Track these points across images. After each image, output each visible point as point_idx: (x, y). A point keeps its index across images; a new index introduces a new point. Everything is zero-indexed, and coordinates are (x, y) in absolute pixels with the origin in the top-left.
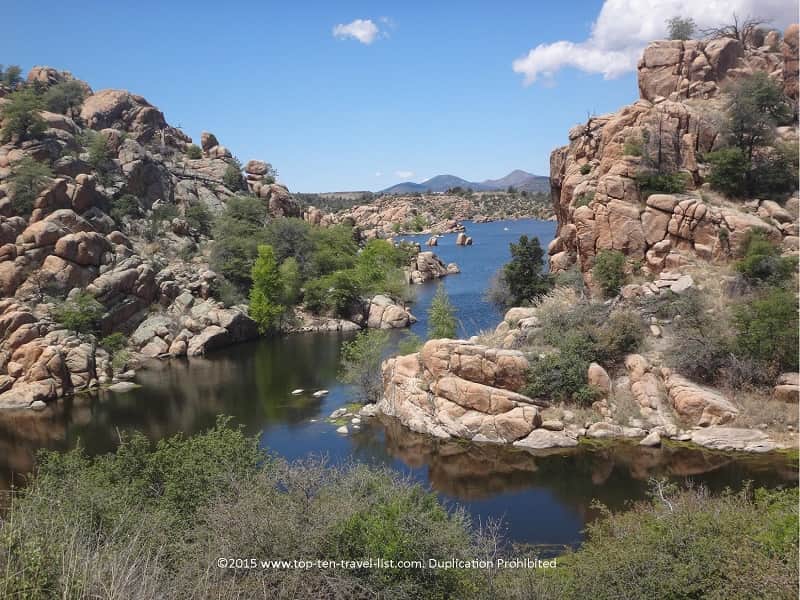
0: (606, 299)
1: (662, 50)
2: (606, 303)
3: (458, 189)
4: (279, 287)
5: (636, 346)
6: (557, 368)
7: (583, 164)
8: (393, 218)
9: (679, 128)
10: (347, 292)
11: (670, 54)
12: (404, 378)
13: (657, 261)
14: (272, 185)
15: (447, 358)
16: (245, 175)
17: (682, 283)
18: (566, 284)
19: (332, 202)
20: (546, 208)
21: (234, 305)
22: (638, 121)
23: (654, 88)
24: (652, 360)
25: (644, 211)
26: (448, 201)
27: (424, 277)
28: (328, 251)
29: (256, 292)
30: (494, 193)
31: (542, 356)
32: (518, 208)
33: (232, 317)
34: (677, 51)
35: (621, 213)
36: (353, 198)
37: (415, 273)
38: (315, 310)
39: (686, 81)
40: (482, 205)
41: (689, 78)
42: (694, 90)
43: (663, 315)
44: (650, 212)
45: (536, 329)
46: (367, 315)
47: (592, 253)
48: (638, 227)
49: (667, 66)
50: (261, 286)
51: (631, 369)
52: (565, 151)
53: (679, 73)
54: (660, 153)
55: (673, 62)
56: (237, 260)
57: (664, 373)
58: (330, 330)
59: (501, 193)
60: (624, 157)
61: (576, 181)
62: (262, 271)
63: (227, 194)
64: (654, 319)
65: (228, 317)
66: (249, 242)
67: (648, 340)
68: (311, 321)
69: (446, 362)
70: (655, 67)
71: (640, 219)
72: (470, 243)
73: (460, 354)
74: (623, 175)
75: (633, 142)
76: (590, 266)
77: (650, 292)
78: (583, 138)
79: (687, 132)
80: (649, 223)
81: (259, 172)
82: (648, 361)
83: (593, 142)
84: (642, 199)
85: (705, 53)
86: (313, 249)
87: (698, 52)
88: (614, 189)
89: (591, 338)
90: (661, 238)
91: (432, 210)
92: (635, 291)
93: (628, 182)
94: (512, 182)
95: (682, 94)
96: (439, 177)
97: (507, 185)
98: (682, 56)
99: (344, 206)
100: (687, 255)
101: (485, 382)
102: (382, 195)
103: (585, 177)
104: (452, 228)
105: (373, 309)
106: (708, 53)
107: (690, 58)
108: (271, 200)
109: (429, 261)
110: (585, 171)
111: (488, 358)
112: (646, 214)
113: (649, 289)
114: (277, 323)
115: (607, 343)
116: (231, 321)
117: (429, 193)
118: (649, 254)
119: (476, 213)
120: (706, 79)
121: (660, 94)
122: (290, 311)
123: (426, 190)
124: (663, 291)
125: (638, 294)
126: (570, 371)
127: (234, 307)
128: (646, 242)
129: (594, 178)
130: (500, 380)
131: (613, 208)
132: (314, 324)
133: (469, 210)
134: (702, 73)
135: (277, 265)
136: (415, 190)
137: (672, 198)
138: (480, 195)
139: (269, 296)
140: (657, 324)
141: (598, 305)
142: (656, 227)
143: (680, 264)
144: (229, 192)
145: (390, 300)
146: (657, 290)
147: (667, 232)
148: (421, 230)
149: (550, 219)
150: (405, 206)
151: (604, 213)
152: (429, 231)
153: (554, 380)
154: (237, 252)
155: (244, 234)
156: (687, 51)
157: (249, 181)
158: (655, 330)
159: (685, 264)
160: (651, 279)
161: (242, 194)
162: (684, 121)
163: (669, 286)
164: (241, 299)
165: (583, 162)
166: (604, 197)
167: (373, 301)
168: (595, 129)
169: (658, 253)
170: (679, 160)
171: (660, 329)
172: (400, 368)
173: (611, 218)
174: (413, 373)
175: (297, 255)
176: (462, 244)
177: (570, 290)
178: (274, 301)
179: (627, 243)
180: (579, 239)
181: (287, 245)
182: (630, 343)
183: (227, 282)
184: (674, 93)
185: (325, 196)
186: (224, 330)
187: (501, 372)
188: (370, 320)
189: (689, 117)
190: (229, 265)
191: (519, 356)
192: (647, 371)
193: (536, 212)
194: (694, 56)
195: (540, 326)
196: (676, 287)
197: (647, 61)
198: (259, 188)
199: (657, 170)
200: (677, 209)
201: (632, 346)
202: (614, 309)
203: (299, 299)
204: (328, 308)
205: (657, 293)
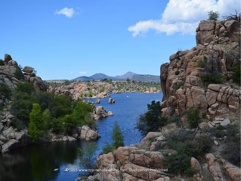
0: (192, 128)
1: (207, 24)
2: (192, 130)
3: (106, 80)
4: (42, 122)
5: (209, 150)
6: (177, 159)
7: (176, 71)
8: (80, 91)
9: (219, 56)
10: (71, 124)
11: (210, 26)
12: (107, 164)
13: (213, 112)
14: (35, 77)
15: (128, 155)
16: (23, 72)
17: (225, 122)
18: (173, 122)
19: (53, 84)
20: (143, 87)
21: (21, 130)
22: (200, 53)
23: (204, 39)
24: (217, 156)
25: (207, 91)
26: (102, 84)
27: (99, 117)
28: (61, 106)
29: (31, 124)
30: (121, 81)
31: (170, 154)
32: (131, 87)
33: (21, 135)
34: (213, 25)
35: (197, 92)
36: (61, 83)
37: (95, 116)
38: (57, 132)
39: (217, 37)
40: (116, 86)
41: (218, 36)
42: (221, 40)
43: (218, 136)
44: (209, 91)
45: (165, 142)
46: (79, 134)
47: (184, 109)
48: (204, 97)
49: (209, 30)
50: (34, 121)
51: (208, 160)
52: (167, 65)
53: (214, 34)
54: (212, 66)
55: (212, 29)
56: (23, 110)
57: (223, 162)
58: (63, 141)
59: (124, 81)
60: (197, 68)
61: (173, 78)
62: (35, 115)
63: (16, 81)
64: (215, 138)
65: (19, 135)
66: (27, 102)
67: (213, 147)
68: (55, 137)
69: (128, 157)
70: (204, 31)
71: (205, 95)
72: (114, 102)
73: (134, 154)
74: (197, 76)
75: (201, 62)
76: (183, 114)
77: (211, 126)
78: (175, 60)
79: (222, 58)
80: (209, 96)
81: (29, 71)
82: (215, 156)
83: (180, 62)
84: (205, 86)
85: (224, 26)
86: (56, 105)
87: (222, 25)
88: (194, 82)
89: (190, 146)
90: (214, 103)
91: (95, 88)
92: (205, 125)
93: (199, 79)
94: (128, 77)
95: (215, 42)
96: (97, 74)
97: (126, 78)
98: (215, 27)
99: (58, 86)
100: (226, 110)
101: (145, 166)
102: (74, 81)
103: (177, 76)
104: (105, 96)
105: (82, 131)
106: (226, 26)
107: (218, 28)
108: (34, 83)
109: (101, 110)
110: (177, 73)
111: (146, 155)
112: (207, 92)
113: (211, 125)
114: (40, 138)
115: (197, 149)
116: (21, 137)
117: (94, 81)
118: (210, 109)
119: (113, 89)
120: (225, 36)
121: (206, 42)
122: (46, 132)
123: (92, 80)
124: (217, 125)
125: (206, 127)
126: (183, 161)
127: (22, 131)
128: (208, 104)
129: (181, 77)
130: (152, 165)
131: (193, 90)
132: (56, 139)
133: (110, 88)
134: (224, 34)
135: (41, 112)
136: (88, 80)
137: (218, 85)
138: (115, 82)
139: (37, 126)
140: (217, 140)
141: (189, 132)
142: (212, 98)
143: (223, 114)
144: (17, 80)
145: (89, 128)
146: (214, 125)
147: (217, 100)
148: (92, 96)
149: (145, 92)
150: (84, 86)
151: (190, 92)
152: (95, 97)
153: (176, 165)
154: (23, 106)
155: (26, 98)
156: (217, 25)
157: (24, 75)
158: (216, 142)
159: (225, 114)
160: (211, 120)
161: (22, 81)
162: (221, 53)
163: (220, 123)
164: (24, 127)
165: (176, 70)
166: (189, 85)
167: (82, 128)
168: (181, 56)
169: (213, 109)
170: (220, 70)
171: (218, 142)
172: (106, 160)
173: (193, 94)
174: (112, 161)
175: (49, 108)
176: (111, 103)
177: (174, 124)
178: (39, 128)
179: (200, 104)
180: (179, 103)
181: (45, 104)
182: (207, 149)
183: (18, 120)
184: (212, 42)
185: (49, 82)
186: (18, 141)
187: (152, 162)
188: (81, 136)
189: (222, 52)
190: (19, 112)
191: (160, 154)
192: (215, 161)
193: (138, 89)
194: (220, 27)
195: (166, 140)
196: (223, 124)
197: (200, 28)
198: (29, 78)
199: (211, 74)
200: (221, 90)
201: (207, 150)
202: (196, 133)
203: (50, 127)
204: (63, 131)
205: (214, 126)
